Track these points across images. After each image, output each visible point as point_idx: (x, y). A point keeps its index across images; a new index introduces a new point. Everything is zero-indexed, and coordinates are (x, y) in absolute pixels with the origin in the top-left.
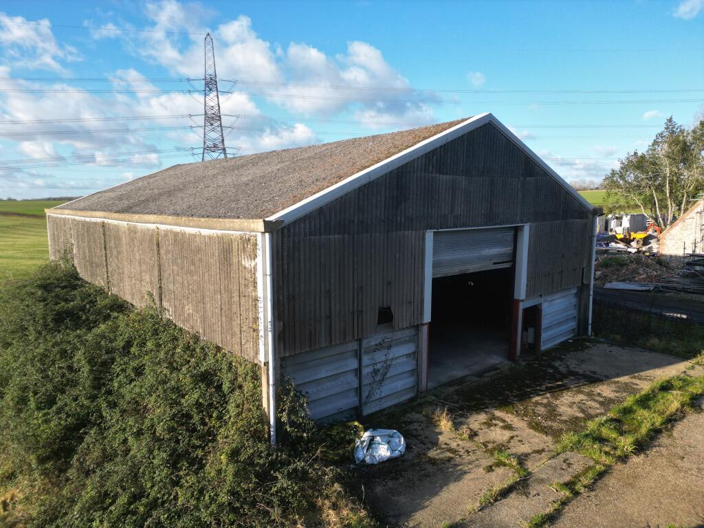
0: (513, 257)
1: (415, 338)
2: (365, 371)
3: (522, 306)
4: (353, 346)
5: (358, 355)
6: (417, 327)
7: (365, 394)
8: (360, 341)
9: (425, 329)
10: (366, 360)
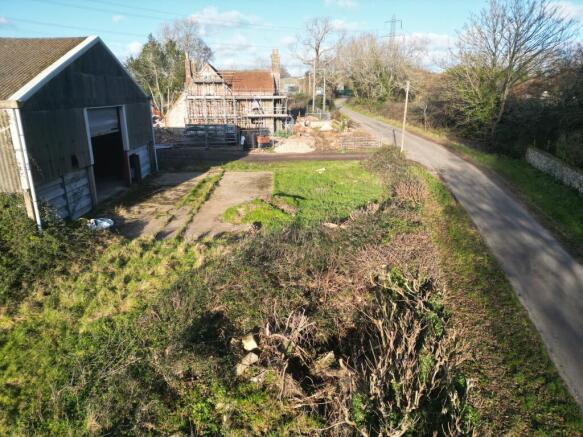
0: (119, 125)
1: (87, 175)
2: (69, 195)
3: (129, 154)
4: (60, 181)
5: (63, 186)
6: (87, 168)
7: (71, 208)
8: (62, 177)
9: (92, 168)
10: (68, 188)
